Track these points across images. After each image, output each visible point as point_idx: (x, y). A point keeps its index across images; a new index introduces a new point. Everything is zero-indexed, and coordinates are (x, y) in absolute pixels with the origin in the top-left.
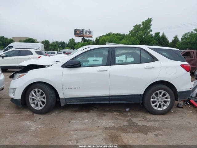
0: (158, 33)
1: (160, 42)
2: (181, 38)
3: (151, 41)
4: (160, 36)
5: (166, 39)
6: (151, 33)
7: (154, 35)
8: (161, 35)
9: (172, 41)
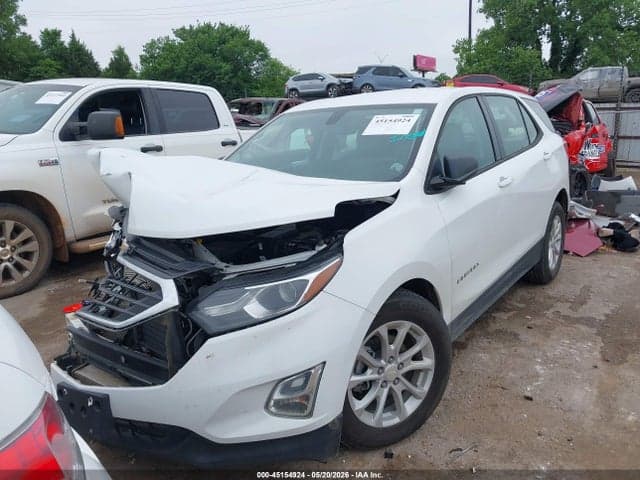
0: (56, 34)
1: (69, 66)
2: (141, 56)
3: (34, 61)
4: (66, 44)
5: (89, 56)
6: (23, 29)
7: (37, 39)
8: (66, 39)
9: (110, 65)
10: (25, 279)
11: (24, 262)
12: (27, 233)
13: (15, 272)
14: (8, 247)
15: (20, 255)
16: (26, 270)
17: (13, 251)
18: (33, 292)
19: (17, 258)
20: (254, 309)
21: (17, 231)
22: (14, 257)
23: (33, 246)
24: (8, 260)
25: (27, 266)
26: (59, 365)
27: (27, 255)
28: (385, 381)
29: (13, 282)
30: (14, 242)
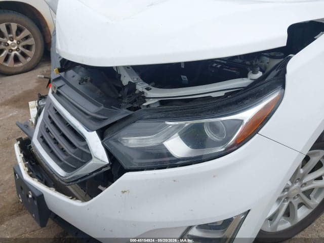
10: (28, 63)
11: (27, 52)
12: (26, 32)
13: (21, 58)
14: (15, 41)
15: (24, 47)
16: (29, 57)
17: (18, 44)
18: (34, 71)
19: (22, 49)
20: (177, 147)
21: (19, 31)
22: (20, 48)
23: (31, 41)
24: (16, 50)
25: (28, 54)
26: (20, 146)
27: (28, 47)
28: (286, 198)
29: (21, 64)
30: (19, 38)
